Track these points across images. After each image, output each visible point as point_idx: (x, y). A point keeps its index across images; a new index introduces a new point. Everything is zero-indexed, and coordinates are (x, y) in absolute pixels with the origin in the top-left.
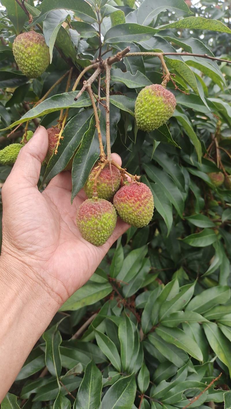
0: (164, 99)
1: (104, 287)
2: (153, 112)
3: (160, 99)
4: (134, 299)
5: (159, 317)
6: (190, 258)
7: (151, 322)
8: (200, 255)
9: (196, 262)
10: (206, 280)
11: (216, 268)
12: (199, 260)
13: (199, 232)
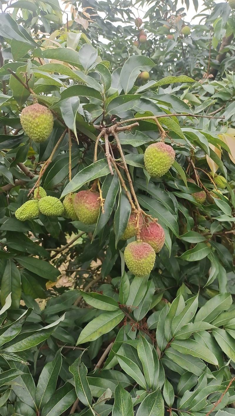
0: (168, 154)
1: (116, 315)
2: (162, 164)
3: (165, 154)
4: (146, 321)
5: (172, 333)
6: (189, 274)
7: (165, 338)
8: (198, 269)
9: (195, 276)
10: (208, 291)
11: (215, 278)
12: (198, 274)
13: (193, 248)
